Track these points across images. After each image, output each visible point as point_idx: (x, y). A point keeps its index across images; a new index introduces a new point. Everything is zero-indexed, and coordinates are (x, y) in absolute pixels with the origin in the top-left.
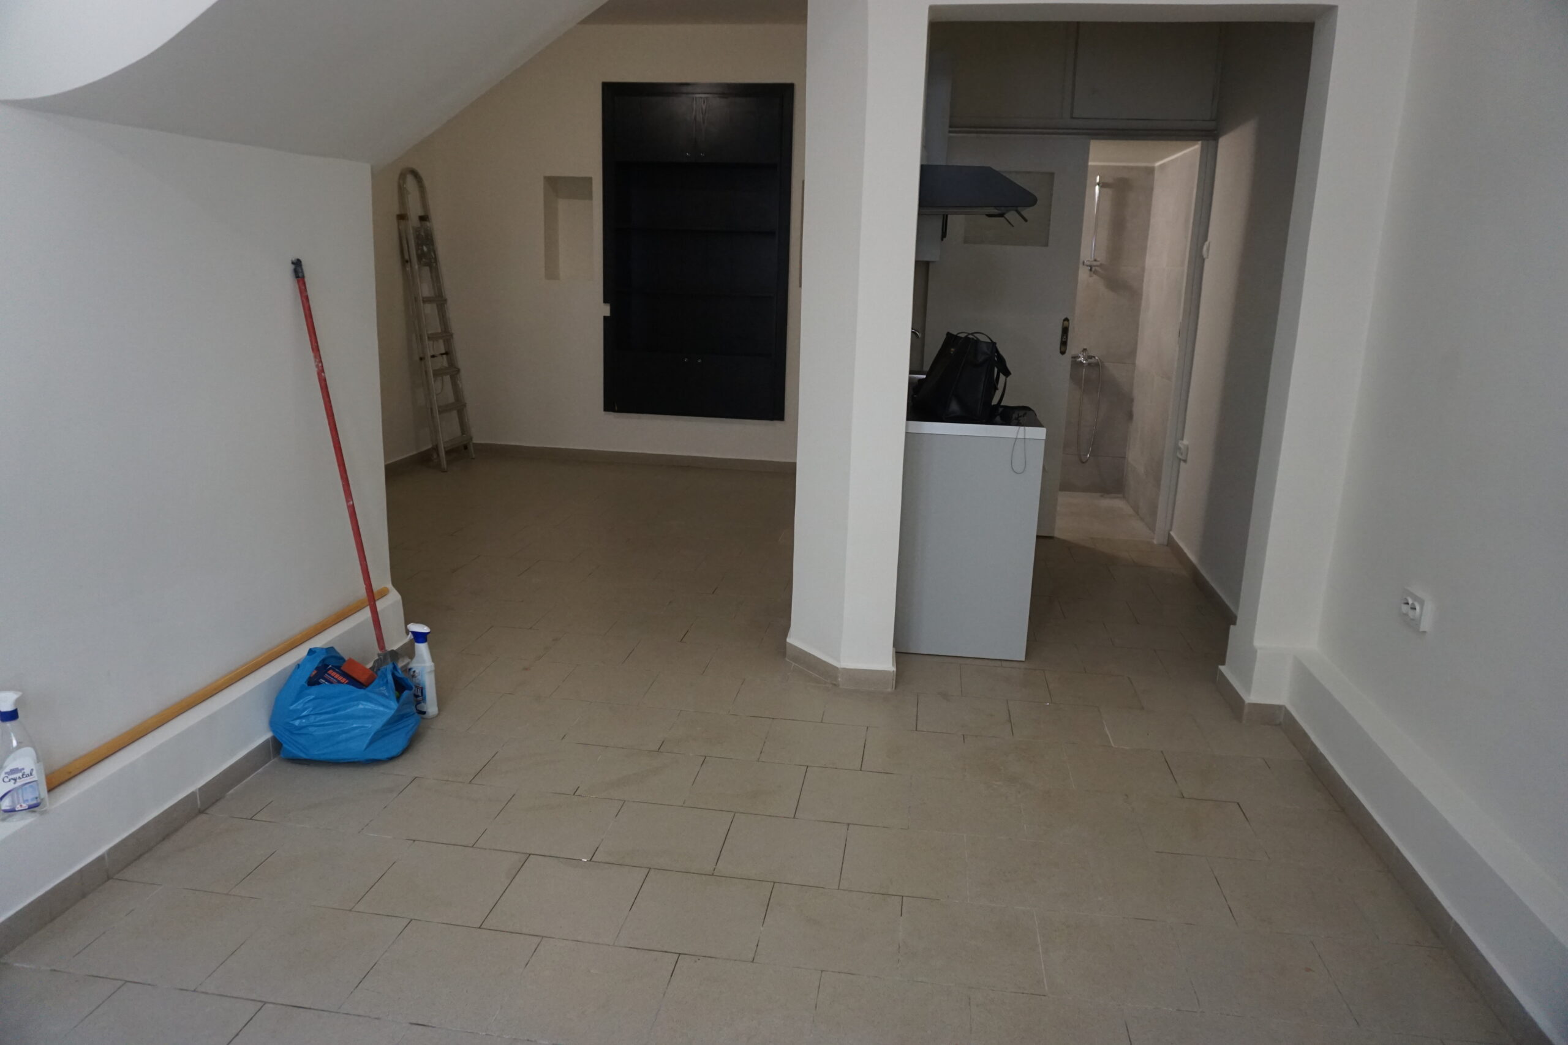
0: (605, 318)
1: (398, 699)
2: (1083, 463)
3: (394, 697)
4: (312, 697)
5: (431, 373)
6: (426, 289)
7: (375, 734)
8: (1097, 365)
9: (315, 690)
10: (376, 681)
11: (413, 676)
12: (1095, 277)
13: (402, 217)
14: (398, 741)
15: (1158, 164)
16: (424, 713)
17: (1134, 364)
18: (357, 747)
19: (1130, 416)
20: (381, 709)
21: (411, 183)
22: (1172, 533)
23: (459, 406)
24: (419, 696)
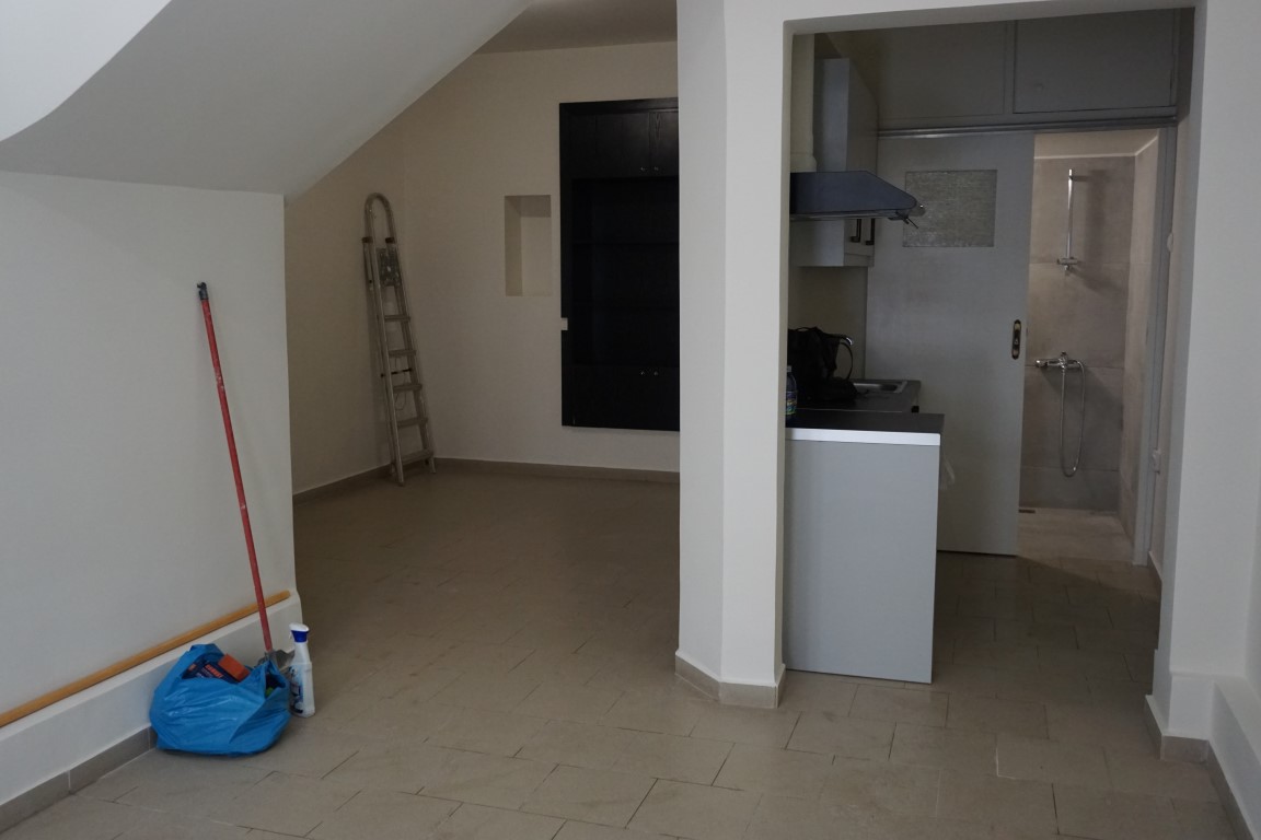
0: (563, 332)
1: (266, 696)
2: (1067, 476)
3: (262, 691)
4: (186, 689)
5: (391, 390)
6: (391, 308)
7: (240, 728)
8: (1079, 369)
9: (189, 683)
10: (249, 677)
11: (292, 675)
12: (1072, 275)
13: (367, 240)
14: (264, 736)
15: (1137, 154)
16: (301, 712)
17: (1123, 369)
18: (220, 741)
19: (1121, 424)
20: (249, 703)
21: (377, 207)
22: (1151, 553)
23: (421, 420)
24: (295, 693)
